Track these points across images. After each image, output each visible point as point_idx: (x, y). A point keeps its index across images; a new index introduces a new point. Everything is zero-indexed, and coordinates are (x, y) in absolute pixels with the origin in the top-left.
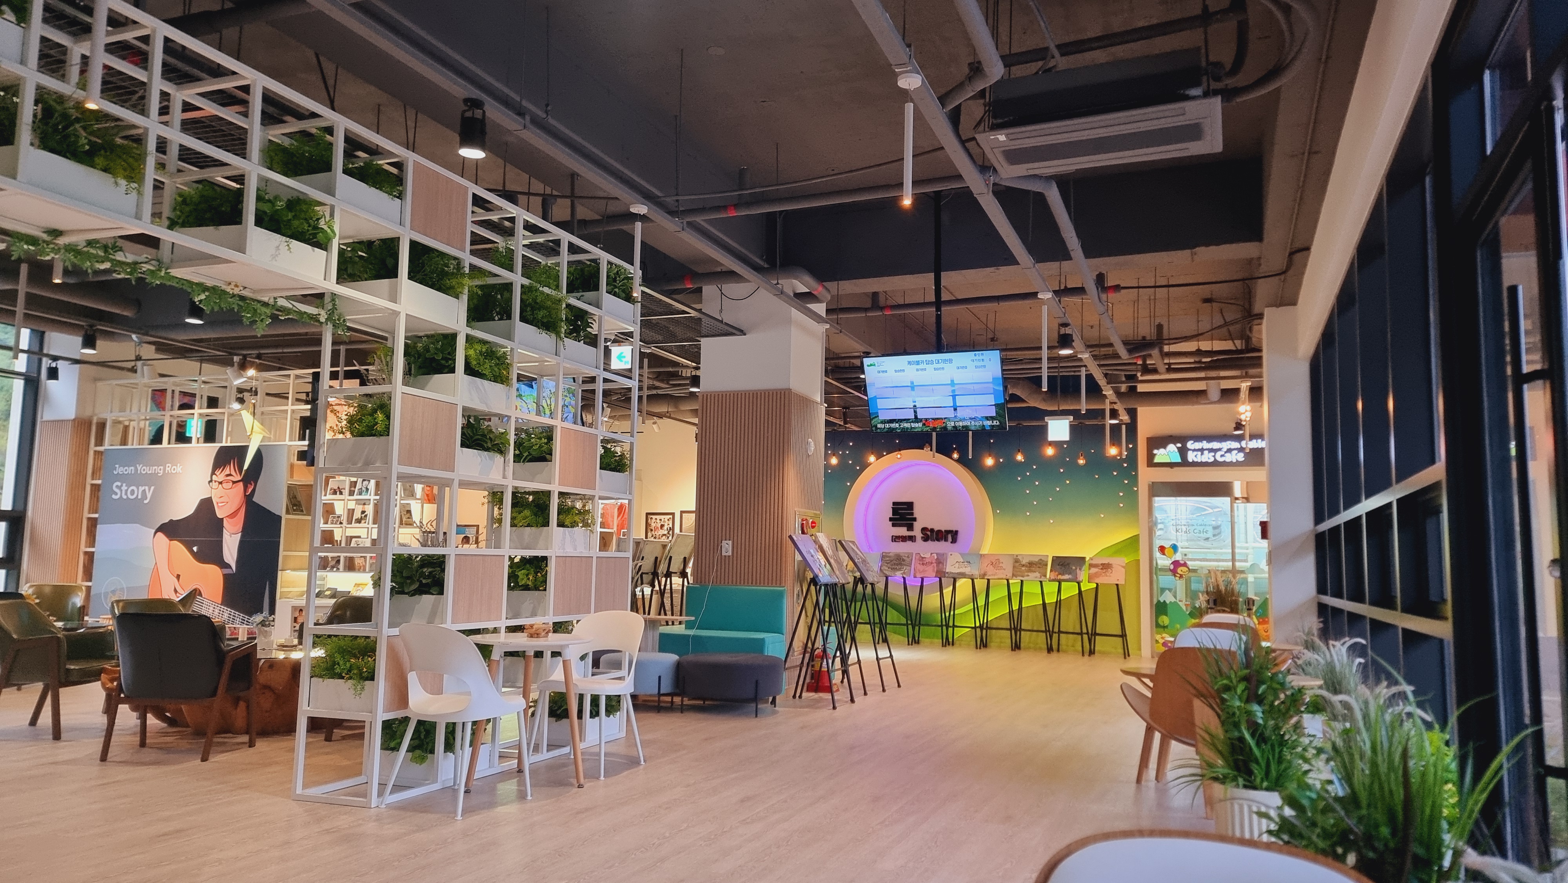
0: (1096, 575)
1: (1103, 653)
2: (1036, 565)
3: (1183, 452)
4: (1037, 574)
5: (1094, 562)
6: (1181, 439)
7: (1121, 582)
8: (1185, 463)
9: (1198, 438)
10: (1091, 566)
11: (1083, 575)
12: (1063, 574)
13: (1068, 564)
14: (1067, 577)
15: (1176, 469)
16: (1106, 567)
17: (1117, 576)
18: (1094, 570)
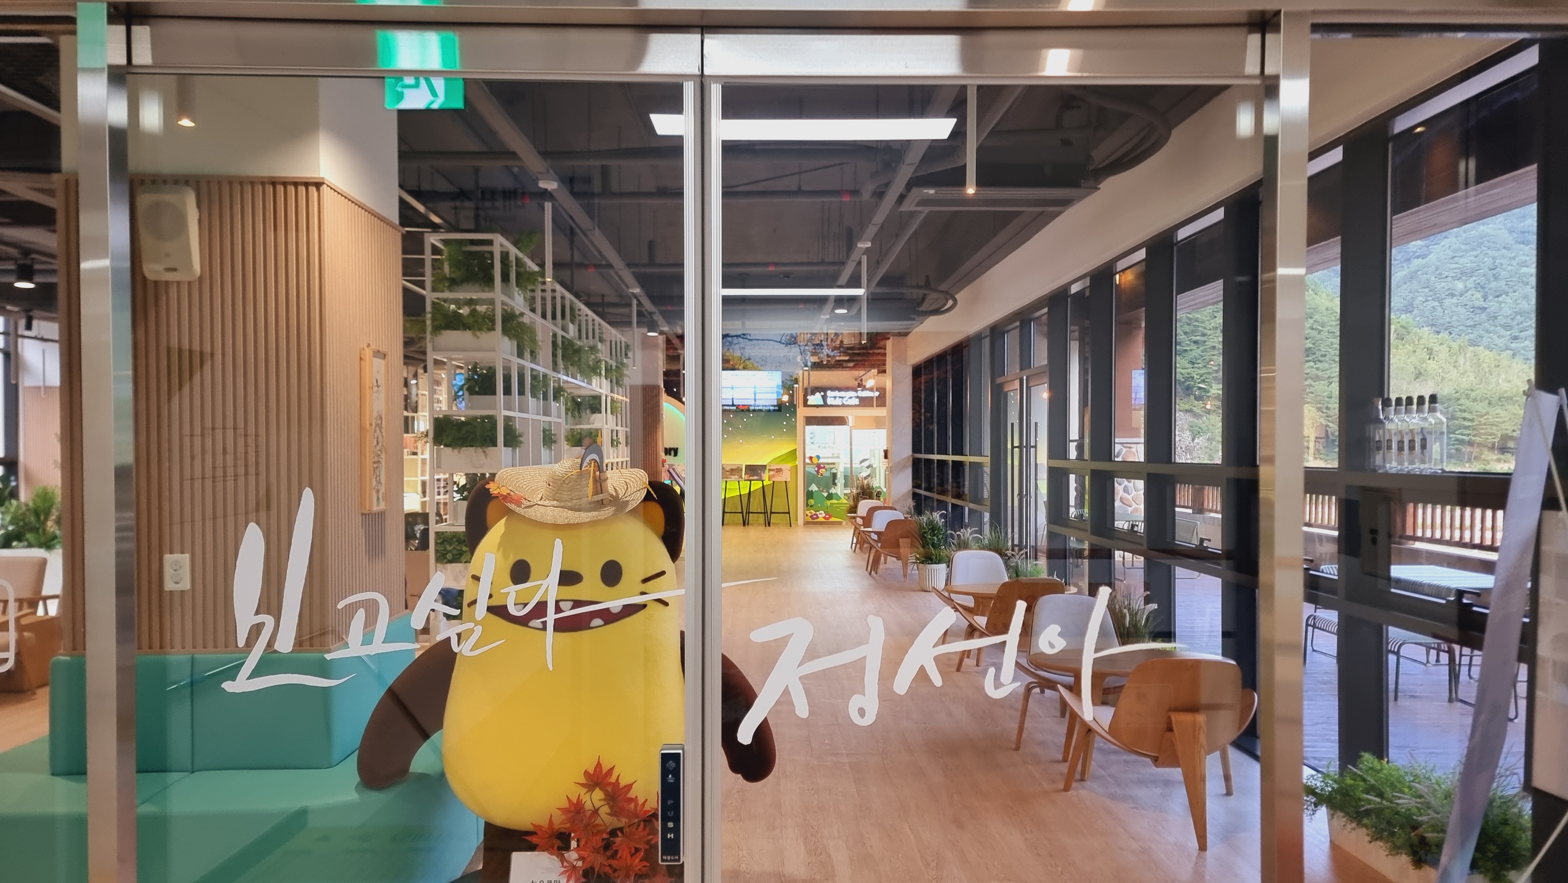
0: (773, 476)
1: (776, 524)
2: (735, 471)
3: (824, 398)
4: (737, 477)
5: (772, 468)
6: (823, 389)
7: (789, 480)
8: (825, 405)
9: (833, 389)
10: (770, 470)
11: (766, 476)
12: (752, 476)
13: (756, 470)
14: (755, 478)
15: (820, 408)
16: (779, 470)
17: (786, 476)
18: (772, 473)
